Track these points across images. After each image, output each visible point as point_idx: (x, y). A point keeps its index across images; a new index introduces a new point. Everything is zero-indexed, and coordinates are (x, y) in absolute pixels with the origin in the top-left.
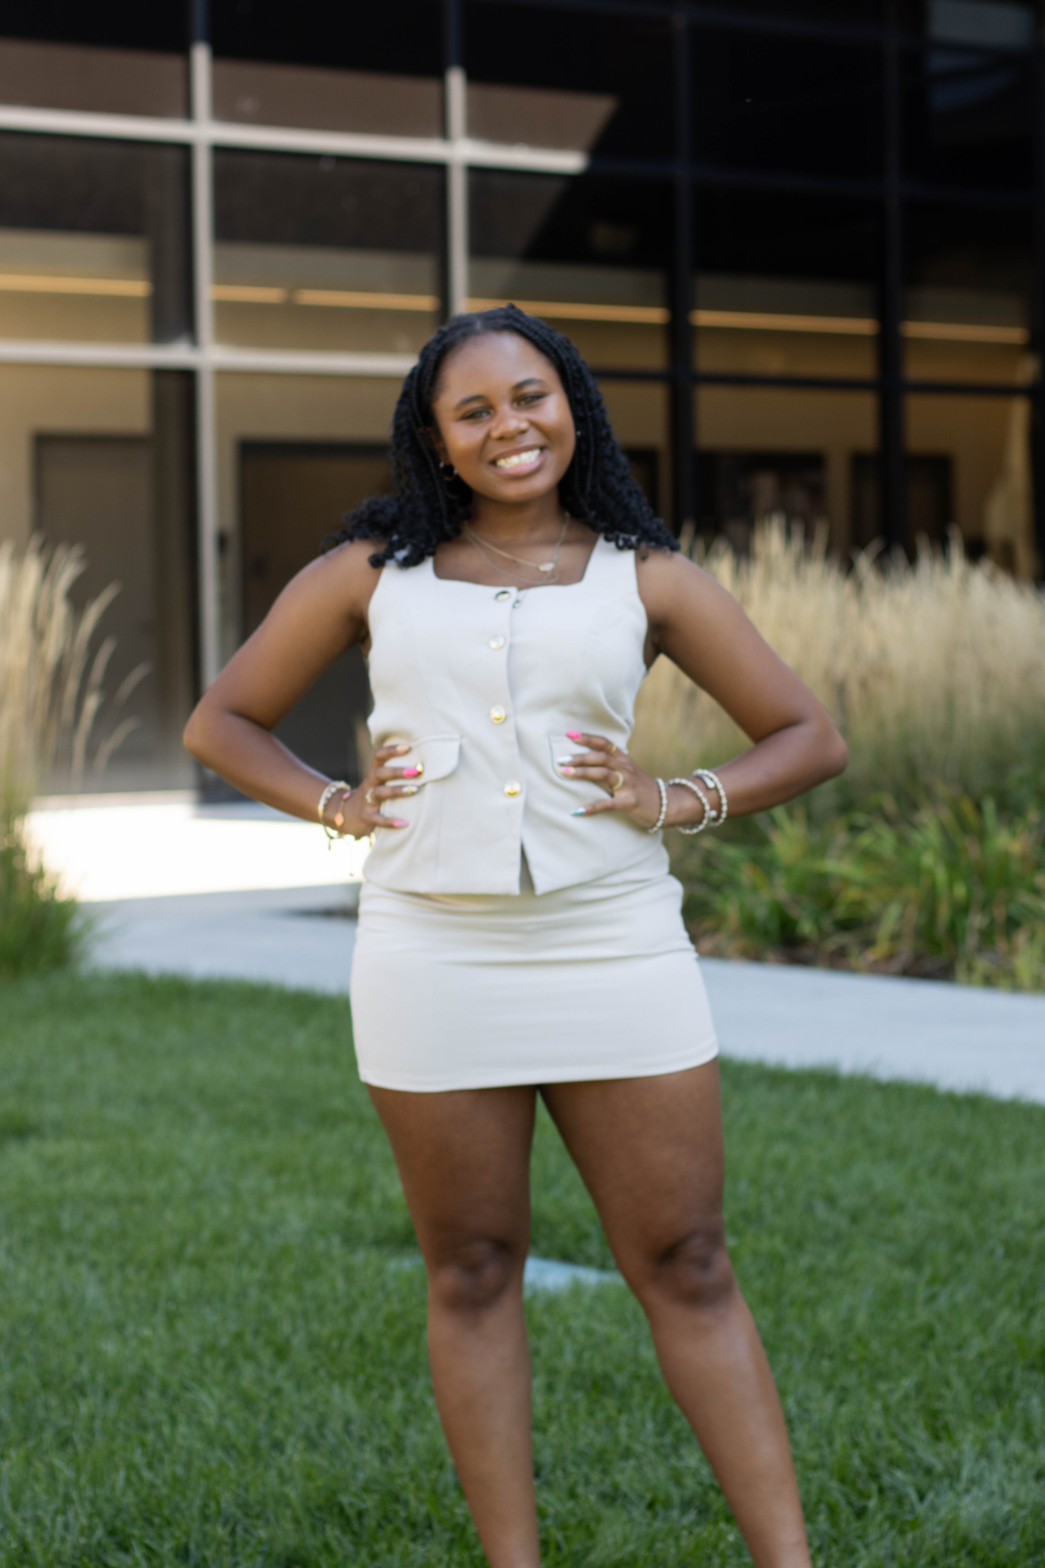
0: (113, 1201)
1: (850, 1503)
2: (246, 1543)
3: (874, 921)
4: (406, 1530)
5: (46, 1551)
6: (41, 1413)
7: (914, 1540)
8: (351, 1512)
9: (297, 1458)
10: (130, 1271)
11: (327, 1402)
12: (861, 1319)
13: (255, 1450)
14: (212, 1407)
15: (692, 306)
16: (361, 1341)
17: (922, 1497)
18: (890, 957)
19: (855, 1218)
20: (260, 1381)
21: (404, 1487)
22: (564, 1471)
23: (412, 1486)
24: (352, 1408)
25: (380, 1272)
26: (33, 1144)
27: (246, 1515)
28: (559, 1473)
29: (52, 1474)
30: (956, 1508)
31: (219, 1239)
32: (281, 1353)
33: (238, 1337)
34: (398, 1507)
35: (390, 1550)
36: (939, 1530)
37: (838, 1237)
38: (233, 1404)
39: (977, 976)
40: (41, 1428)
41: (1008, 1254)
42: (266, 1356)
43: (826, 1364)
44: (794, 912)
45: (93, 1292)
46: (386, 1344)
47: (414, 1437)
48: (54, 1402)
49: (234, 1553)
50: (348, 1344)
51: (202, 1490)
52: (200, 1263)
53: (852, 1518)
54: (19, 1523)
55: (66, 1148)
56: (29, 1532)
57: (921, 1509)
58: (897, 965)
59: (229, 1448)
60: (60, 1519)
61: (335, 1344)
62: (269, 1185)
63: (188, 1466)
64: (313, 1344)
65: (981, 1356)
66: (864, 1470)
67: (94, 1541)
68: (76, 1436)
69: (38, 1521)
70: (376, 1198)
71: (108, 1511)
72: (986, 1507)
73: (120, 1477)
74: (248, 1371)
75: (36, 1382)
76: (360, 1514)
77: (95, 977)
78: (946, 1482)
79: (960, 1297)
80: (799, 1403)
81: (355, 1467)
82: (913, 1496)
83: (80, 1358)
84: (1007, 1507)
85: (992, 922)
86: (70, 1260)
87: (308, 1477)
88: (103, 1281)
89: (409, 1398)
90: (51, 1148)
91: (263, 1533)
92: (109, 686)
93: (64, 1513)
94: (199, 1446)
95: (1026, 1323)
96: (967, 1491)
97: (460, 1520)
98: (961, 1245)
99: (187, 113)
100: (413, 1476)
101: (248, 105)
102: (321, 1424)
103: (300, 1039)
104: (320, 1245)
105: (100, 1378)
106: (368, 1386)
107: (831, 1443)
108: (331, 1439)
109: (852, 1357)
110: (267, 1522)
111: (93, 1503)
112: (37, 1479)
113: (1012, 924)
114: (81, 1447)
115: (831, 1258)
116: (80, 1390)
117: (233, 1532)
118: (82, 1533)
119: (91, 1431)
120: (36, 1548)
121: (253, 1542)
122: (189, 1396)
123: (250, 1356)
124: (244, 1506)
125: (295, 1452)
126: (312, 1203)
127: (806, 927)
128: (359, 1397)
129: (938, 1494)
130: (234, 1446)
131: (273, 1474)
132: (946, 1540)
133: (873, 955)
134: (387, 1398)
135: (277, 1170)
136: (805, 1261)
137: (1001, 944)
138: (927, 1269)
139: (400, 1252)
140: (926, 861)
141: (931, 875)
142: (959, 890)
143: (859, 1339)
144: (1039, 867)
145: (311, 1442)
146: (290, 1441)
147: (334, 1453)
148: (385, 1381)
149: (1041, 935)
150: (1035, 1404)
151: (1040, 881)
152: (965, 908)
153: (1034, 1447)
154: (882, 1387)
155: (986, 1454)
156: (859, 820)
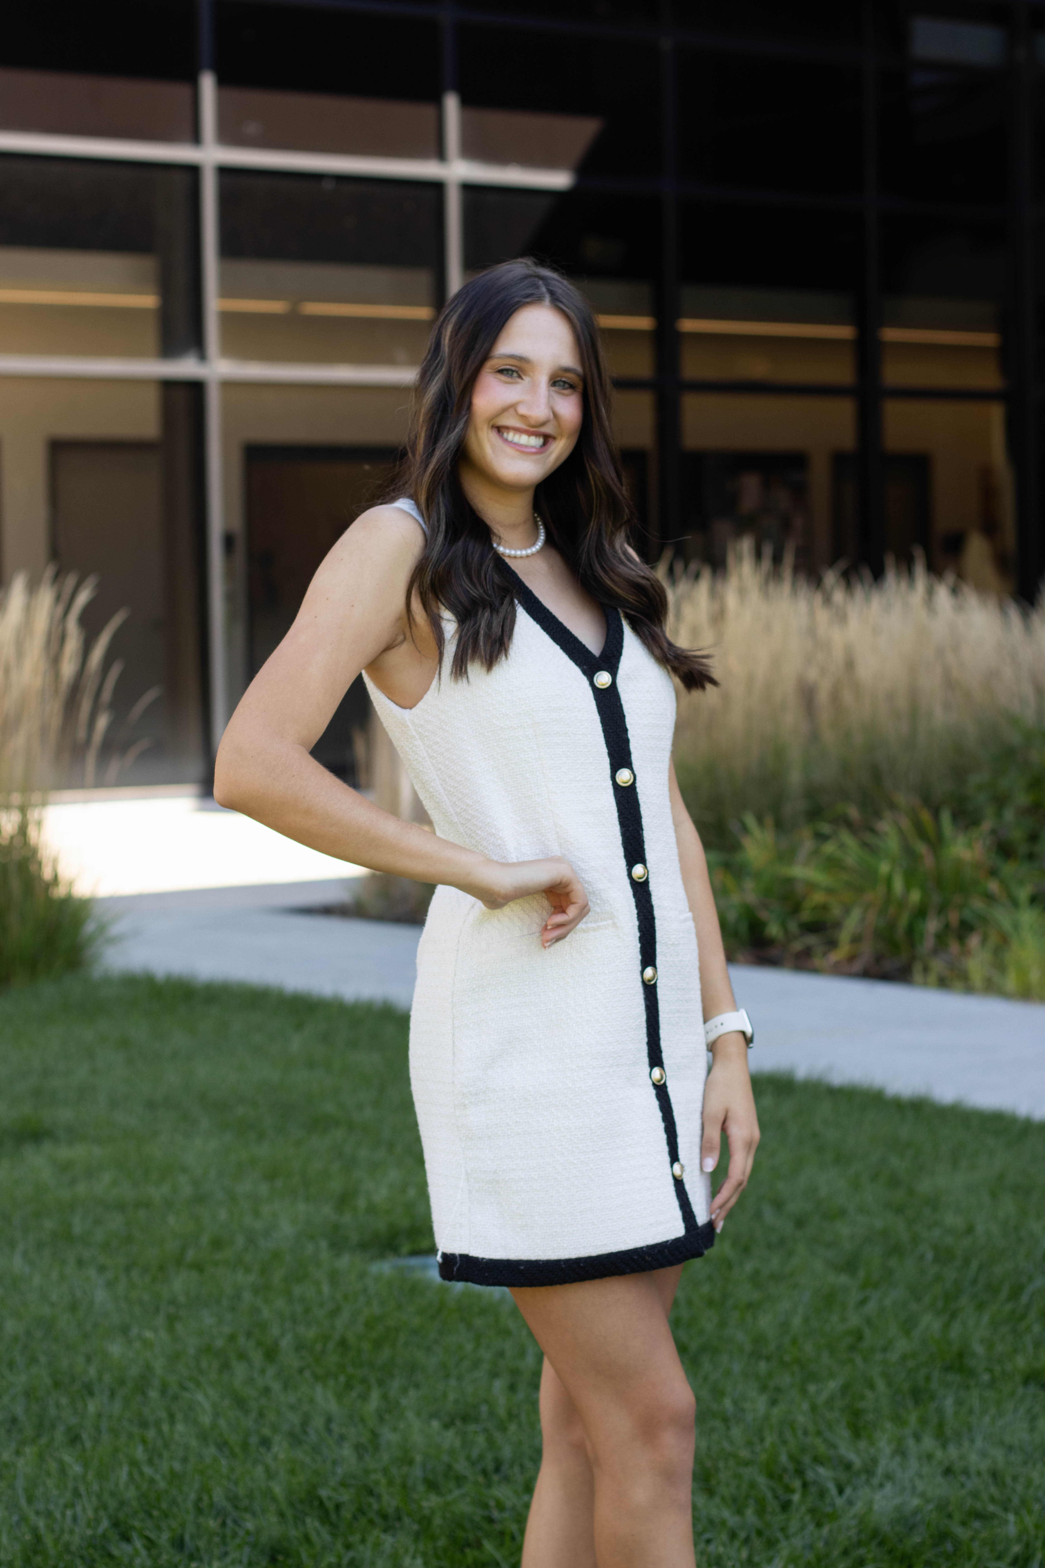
0: (121, 1206)
1: (776, 1497)
2: (235, 1535)
3: (837, 925)
4: (378, 1520)
5: (57, 1540)
6: (53, 1412)
7: (831, 1531)
8: (330, 1505)
9: (282, 1456)
10: (135, 1274)
11: (312, 1401)
12: (797, 1322)
13: (245, 1446)
14: (207, 1406)
15: (679, 314)
16: (343, 1343)
17: (841, 1491)
18: (852, 958)
19: (800, 1223)
20: (251, 1381)
21: (377, 1483)
22: (522, 1466)
23: (383, 1481)
24: (333, 1407)
25: (362, 1275)
26: (47, 1147)
27: (236, 1507)
28: (516, 1469)
29: (63, 1470)
30: (870, 1503)
31: (217, 1244)
32: (271, 1354)
33: (232, 1338)
34: (372, 1500)
35: (363, 1541)
36: (853, 1523)
37: (782, 1242)
38: (227, 1403)
39: (932, 977)
40: (53, 1426)
41: (937, 1259)
42: (257, 1357)
43: (763, 1366)
44: (763, 915)
45: (101, 1295)
46: (366, 1346)
47: (388, 1436)
48: (64, 1401)
49: (224, 1542)
50: (331, 1345)
51: (196, 1486)
52: (198, 1267)
53: (778, 1509)
54: (32, 1517)
55: (78, 1152)
56: (41, 1523)
57: (839, 1502)
58: (858, 966)
59: (222, 1445)
60: (69, 1513)
61: (319, 1347)
62: (264, 1189)
63: (185, 1460)
64: (300, 1346)
65: (904, 1358)
66: (791, 1467)
67: (100, 1531)
68: (84, 1436)
69: (49, 1514)
70: (361, 1203)
71: (112, 1504)
72: (898, 1501)
73: (124, 1473)
74: (240, 1370)
75: (48, 1381)
76: (338, 1507)
77: (107, 981)
78: (863, 1477)
79: (888, 1302)
80: (735, 1403)
81: (335, 1463)
82: (833, 1491)
83: (88, 1359)
84: (916, 1502)
85: (947, 926)
86: (81, 1263)
87: (292, 1472)
88: (110, 1285)
89: (385, 1397)
90: (64, 1153)
91: (250, 1525)
93: (73, 1506)
94: (194, 1443)
95: (947, 1327)
96: (881, 1486)
97: (427, 1512)
98: (896, 1250)
99: (196, 138)
100: (385, 1471)
101: (252, 129)
102: (305, 1423)
103: (296, 1043)
104: (310, 1248)
105: (107, 1378)
106: (349, 1386)
107: (762, 1440)
108: (313, 1437)
109: (787, 1358)
110: (254, 1514)
111: (99, 1496)
112: (49, 1474)
113: (965, 929)
114: (88, 1444)
115: (775, 1261)
116: (89, 1390)
117: (224, 1524)
118: (89, 1525)
119: (98, 1429)
120: (48, 1539)
121: (241, 1533)
122: (187, 1396)
123: (242, 1356)
124: (233, 1499)
125: (280, 1449)
126: (302, 1207)
127: (774, 930)
128: (339, 1397)
129: (855, 1489)
130: (226, 1443)
131: (259, 1470)
132: (860, 1532)
133: (836, 956)
134: (364, 1397)
135: (271, 1176)
136: (749, 1267)
137: (954, 947)
138: (861, 1274)
139: (382, 1256)
140: (884, 868)
141: (889, 881)
142: (915, 896)
143: (794, 1341)
144: (993, 873)
145: (295, 1439)
146: (277, 1438)
147: (316, 1450)
148: (364, 1381)
149: (993, 939)
150: (949, 1403)
151: (993, 886)
152: (921, 913)
153: (944, 1446)
154: (812, 1388)
155: (901, 1451)
156: (825, 828)
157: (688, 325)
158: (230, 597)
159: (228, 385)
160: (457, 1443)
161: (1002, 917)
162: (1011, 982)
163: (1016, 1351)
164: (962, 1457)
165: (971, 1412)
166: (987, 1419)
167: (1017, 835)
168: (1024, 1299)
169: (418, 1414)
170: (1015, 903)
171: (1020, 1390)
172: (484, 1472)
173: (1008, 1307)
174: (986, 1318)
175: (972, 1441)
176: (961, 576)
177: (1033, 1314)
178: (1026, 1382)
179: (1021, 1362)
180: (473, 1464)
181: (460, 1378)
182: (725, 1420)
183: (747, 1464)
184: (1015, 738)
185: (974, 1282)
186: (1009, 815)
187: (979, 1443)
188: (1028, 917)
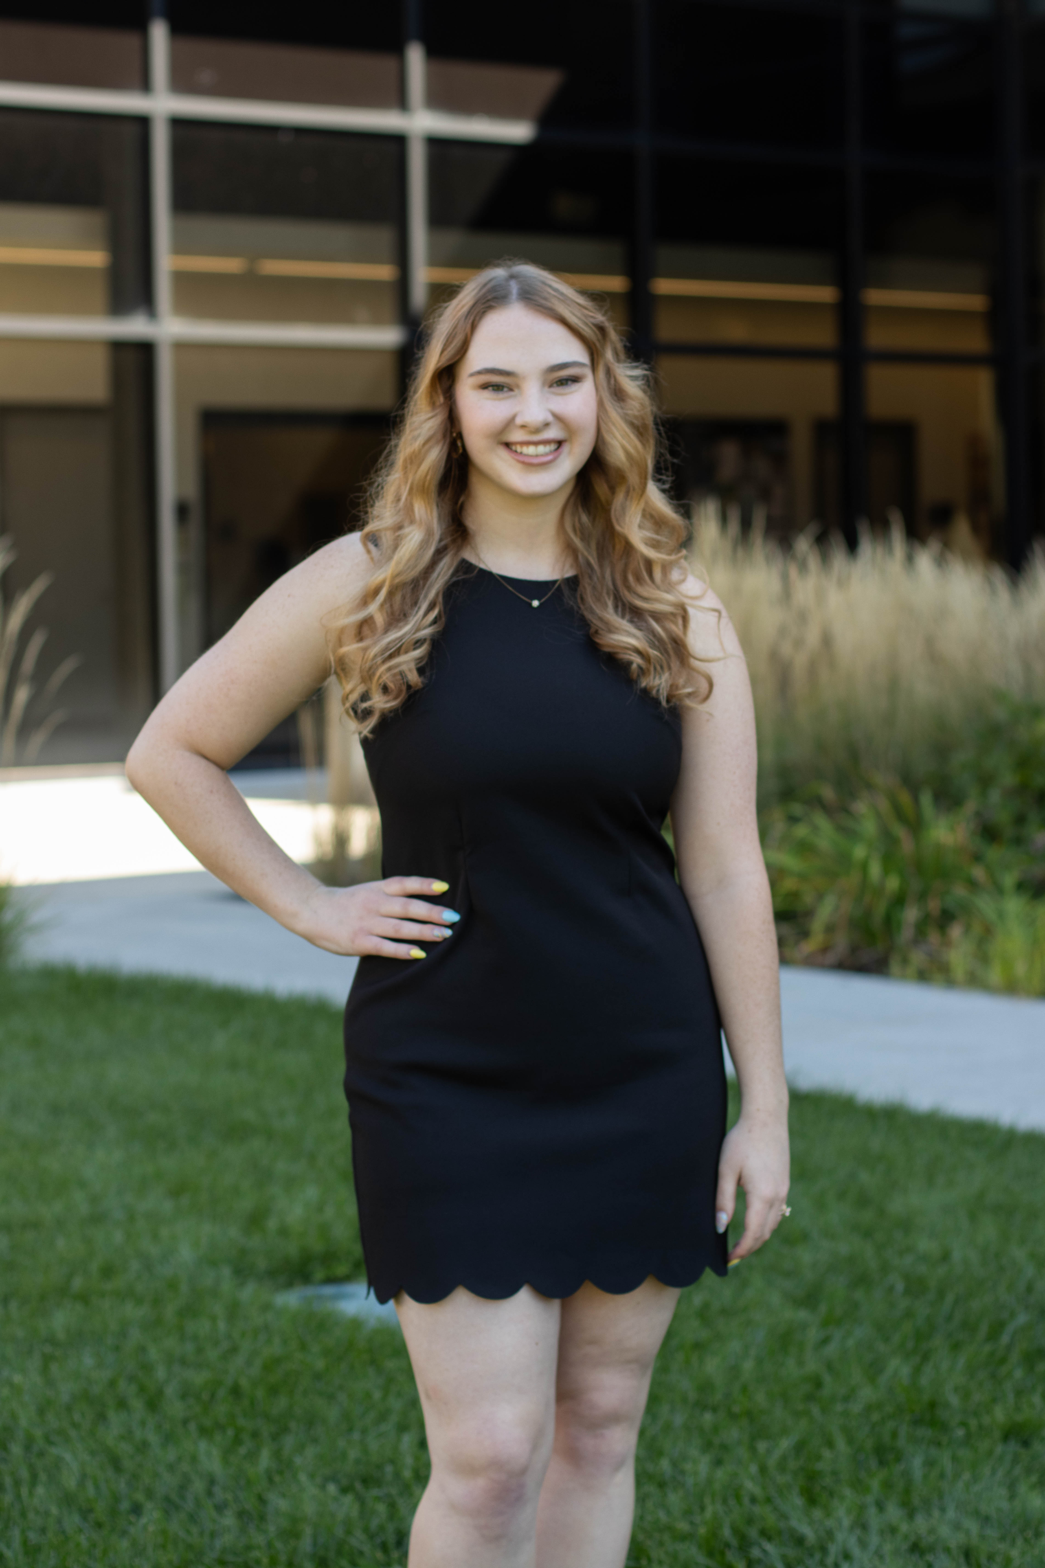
3: (809, 914)
9: (152, 1527)
11: (194, 1460)
12: (748, 1365)
14: (74, 1466)
15: (653, 273)
16: (235, 1390)
18: (825, 949)
20: (127, 1435)
24: (218, 1467)
25: (265, 1308)
31: (108, 1272)
32: (153, 1404)
33: (112, 1384)
38: (97, 1462)
39: (912, 970)
41: (908, 1291)
42: (138, 1406)
43: (708, 1418)
46: (261, 1393)
47: (277, 1503)
50: (221, 1392)
52: (84, 1298)
58: (831, 958)
59: (85, 1513)
61: (207, 1394)
62: (168, 1206)
63: (42, 1530)
64: (186, 1393)
65: (868, 1409)
66: (734, 1542)
70: (272, 1224)
74: (117, 1422)
77: (24, 972)
79: (851, 1343)
80: (674, 1464)
81: (213, 1535)
85: (927, 915)
87: (163, 1547)
89: (277, 1454)
92: (40, 677)
94: (55, 1510)
95: (917, 1372)
98: (862, 1280)
99: (145, 85)
100: (269, 1547)
101: (206, 77)
102: (183, 1488)
103: (220, 1041)
104: (210, 1277)
106: (237, 1441)
107: (702, 1509)
108: (191, 1502)
109: (736, 1409)
113: (946, 918)
122: (54, 1451)
123: (122, 1404)
125: (152, 1518)
126: (206, 1228)
128: (225, 1454)
130: (91, 1511)
133: (809, 946)
134: (252, 1456)
135: (176, 1192)
137: (934, 937)
138: (823, 1308)
139: (289, 1285)
140: (859, 852)
141: (864, 867)
142: (893, 884)
143: (744, 1389)
144: (977, 858)
145: (170, 1506)
146: (148, 1506)
147: (192, 1518)
148: (255, 1435)
149: (977, 929)
150: (917, 1463)
151: (978, 873)
152: (899, 901)
153: (911, 1515)
154: (762, 1446)
155: (861, 1525)
156: (797, 809)
157: (664, 286)
158: (183, 568)
159: (182, 347)
160: (355, 1513)
161: (985, 905)
162: (995, 975)
163: (994, 1400)
164: (932, 1531)
165: (942, 1476)
166: (960, 1485)
167: (1002, 817)
168: (1005, 1339)
169: (312, 1476)
170: (999, 890)
171: (999, 1449)
172: (384, 1547)
173: (987, 1348)
174: (962, 1361)
175: (943, 1510)
176: (947, 545)
177: (1015, 1357)
178: (1006, 1437)
179: (1000, 1415)
180: (371, 1537)
181: (364, 1432)
182: (662, 1485)
183: (683, 1538)
184: (1000, 714)
185: (949, 1318)
186: (995, 796)
187: (951, 1514)
188: (1014, 905)
